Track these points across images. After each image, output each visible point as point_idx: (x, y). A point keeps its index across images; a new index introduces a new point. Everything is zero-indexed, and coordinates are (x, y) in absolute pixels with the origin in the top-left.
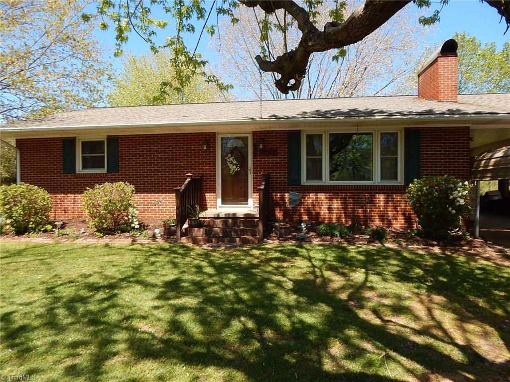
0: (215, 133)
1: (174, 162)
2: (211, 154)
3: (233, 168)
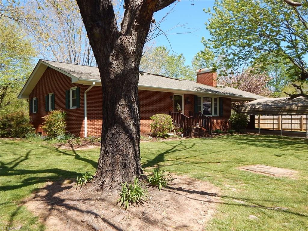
0: (173, 93)
2: (172, 102)
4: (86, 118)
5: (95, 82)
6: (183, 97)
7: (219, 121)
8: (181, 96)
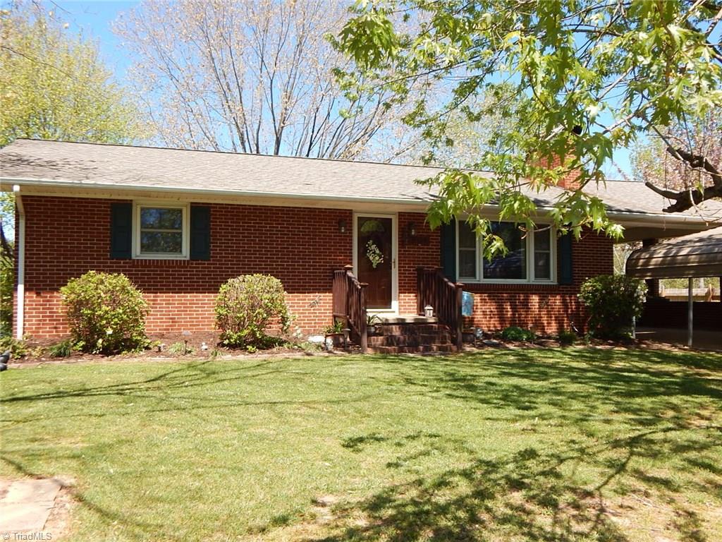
0: (351, 210)
1: (296, 248)
2: (346, 240)
3: (376, 260)
4: (21, 288)
5: (20, 185)
6: (393, 221)
7: (557, 301)
8: (390, 220)
